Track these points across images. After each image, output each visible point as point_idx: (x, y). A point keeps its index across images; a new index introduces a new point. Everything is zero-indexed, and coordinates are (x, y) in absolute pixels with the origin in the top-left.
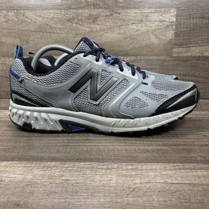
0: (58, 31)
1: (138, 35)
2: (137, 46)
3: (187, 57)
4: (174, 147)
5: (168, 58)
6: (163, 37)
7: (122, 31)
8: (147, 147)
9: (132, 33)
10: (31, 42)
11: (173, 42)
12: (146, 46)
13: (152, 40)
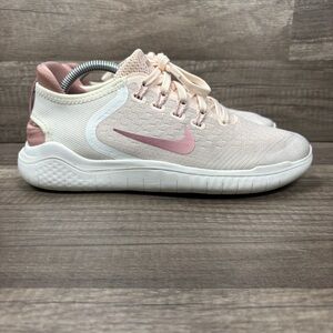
0: (68, 10)
1: (222, 19)
2: (222, 40)
3: (316, 61)
4: (311, 246)
5: (279, 65)
6: (272, 24)
7: (193, 10)
8: (253, 246)
9: (212, 15)
10: (15, 33)
11: (290, 32)
12: (239, 40)
13: (251, 29)
